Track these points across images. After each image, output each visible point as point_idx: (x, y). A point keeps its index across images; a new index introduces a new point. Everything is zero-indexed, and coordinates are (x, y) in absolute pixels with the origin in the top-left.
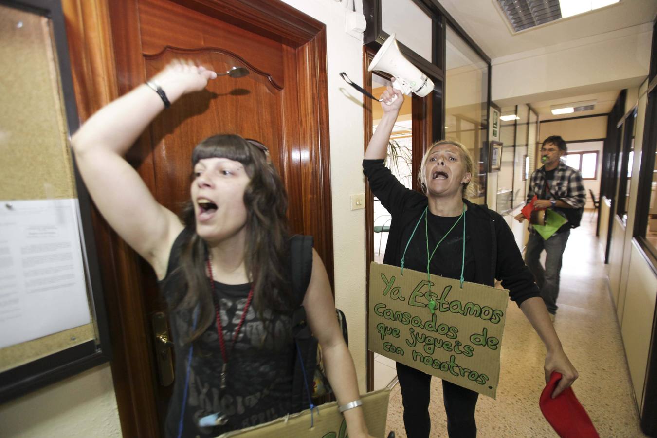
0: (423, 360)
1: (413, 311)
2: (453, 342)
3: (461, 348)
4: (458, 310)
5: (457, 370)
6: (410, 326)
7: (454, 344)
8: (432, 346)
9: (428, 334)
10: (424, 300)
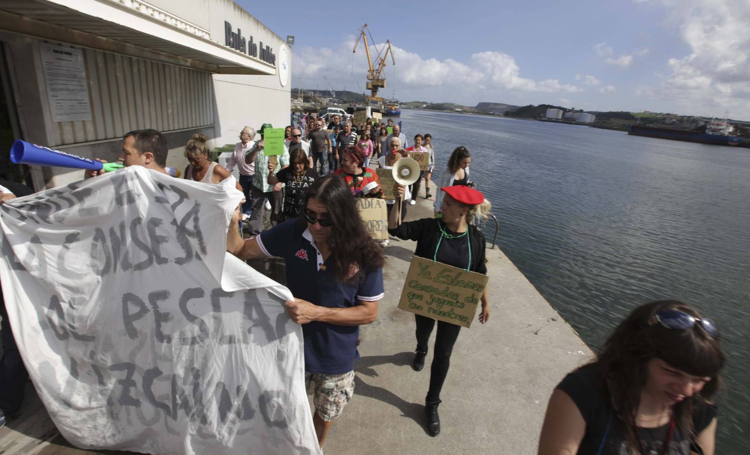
0: (435, 312)
1: (435, 285)
2: (455, 301)
3: (458, 304)
4: (462, 285)
5: (453, 316)
6: (431, 293)
7: (455, 302)
8: (441, 304)
9: (441, 297)
10: (444, 280)
